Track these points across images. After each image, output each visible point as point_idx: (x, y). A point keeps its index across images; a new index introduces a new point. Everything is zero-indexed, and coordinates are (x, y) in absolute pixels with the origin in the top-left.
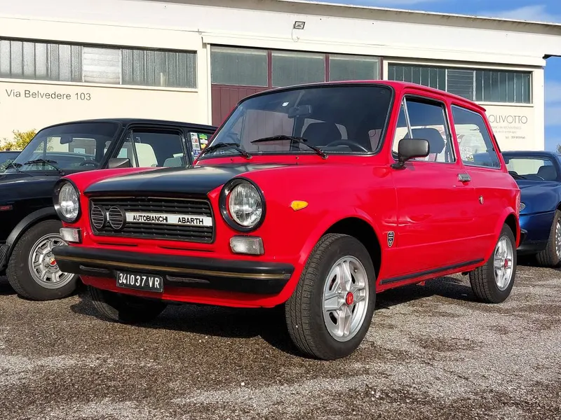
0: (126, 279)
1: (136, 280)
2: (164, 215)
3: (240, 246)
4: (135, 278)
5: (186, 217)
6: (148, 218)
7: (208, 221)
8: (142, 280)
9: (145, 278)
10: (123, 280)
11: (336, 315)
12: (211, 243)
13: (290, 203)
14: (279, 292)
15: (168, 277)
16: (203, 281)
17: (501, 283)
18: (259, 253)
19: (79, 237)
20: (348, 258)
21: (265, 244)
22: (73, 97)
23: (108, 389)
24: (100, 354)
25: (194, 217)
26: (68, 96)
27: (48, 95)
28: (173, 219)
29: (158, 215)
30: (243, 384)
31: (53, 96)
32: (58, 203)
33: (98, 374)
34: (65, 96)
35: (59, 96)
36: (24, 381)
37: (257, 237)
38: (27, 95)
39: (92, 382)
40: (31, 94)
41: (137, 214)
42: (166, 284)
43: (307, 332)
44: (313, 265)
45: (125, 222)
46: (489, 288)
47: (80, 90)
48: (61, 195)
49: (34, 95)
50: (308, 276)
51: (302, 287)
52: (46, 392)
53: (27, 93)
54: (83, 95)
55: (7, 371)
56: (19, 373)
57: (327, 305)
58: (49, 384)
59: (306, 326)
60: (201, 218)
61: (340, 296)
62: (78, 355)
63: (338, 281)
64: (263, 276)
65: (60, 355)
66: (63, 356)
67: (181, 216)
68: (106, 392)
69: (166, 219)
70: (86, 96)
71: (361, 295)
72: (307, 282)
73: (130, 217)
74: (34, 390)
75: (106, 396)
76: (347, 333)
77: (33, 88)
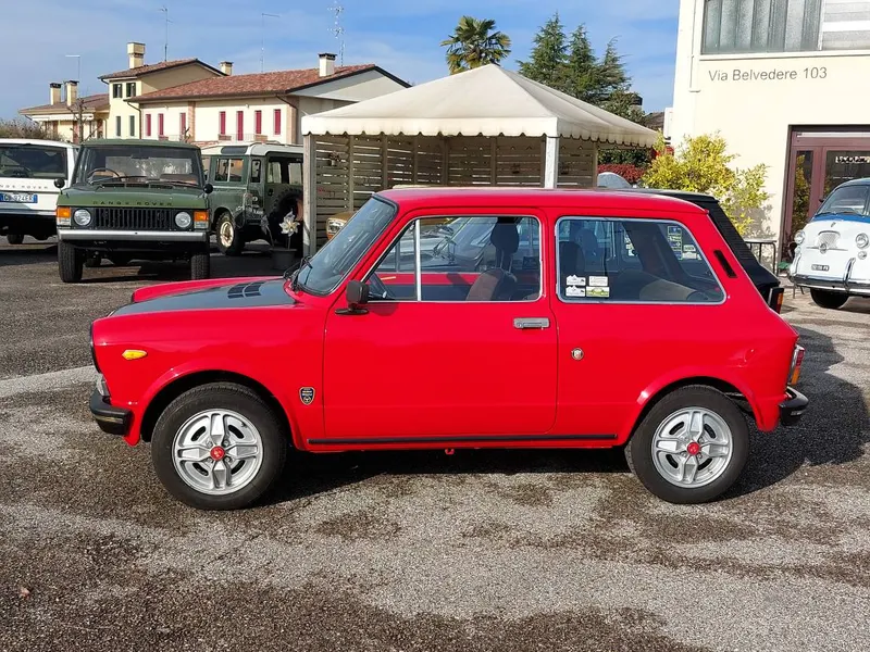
22: (801, 74)
26: (793, 74)
27: (764, 75)
31: (772, 75)
34: (788, 74)
35: (778, 75)
38: (736, 77)
40: (741, 74)
47: (810, 63)
49: (745, 76)
53: (737, 74)
54: (815, 71)
70: (821, 73)
77: (745, 66)
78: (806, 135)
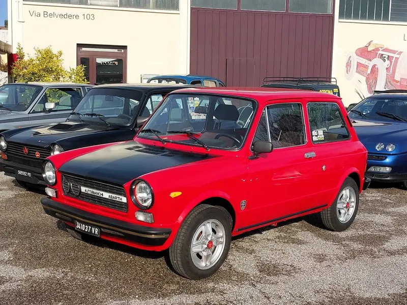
0: (80, 226)
1: (85, 228)
2: (101, 192)
3: (141, 217)
4: (85, 226)
5: (113, 195)
6: (93, 192)
7: (124, 200)
8: (88, 228)
9: (90, 227)
10: (78, 226)
11: (201, 254)
12: (127, 212)
13: (170, 193)
14: (162, 244)
15: (102, 230)
16: (121, 234)
17: (342, 219)
18: (150, 222)
19: (56, 195)
20: (211, 221)
21: (154, 217)
22: (81, 17)
23: (62, 296)
24: (65, 268)
25: (117, 196)
26: (77, 17)
27: (61, 16)
28: (106, 195)
29: (98, 192)
30: (137, 297)
31: (65, 16)
32: (44, 173)
33: (60, 284)
34: (74, 16)
35: (70, 16)
36: (19, 287)
37: (150, 213)
38: (46, 16)
39: (56, 290)
40: (48, 14)
41: (87, 189)
42: (101, 233)
43: (180, 266)
44: (185, 227)
45: (81, 192)
46: (332, 222)
47: (86, 12)
48: (46, 169)
49: (51, 15)
50: (182, 234)
51: (178, 240)
52: (30, 296)
53: (45, 13)
54: (88, 16)
55: (11, 279)
56: (18, 281)
57: (194, 249)
58: (32, 290)
59: (179, 263)
60: (121, 197)
61: (204, 243)
62: (52, 269)
63: (203, 234)
64: (153, 236)
65: (43, 267)
66: (44, 269)
67: (110, 194)
68: (61, 298)
69: (102, 194)
70: (91, 17)
71: (221, 240)
72: (181, 237)
73: (83, 189)
74: (24, 295)
75: (60, 301)
76: (209, 264)
77: (50, 10)
78: (84, 49)
